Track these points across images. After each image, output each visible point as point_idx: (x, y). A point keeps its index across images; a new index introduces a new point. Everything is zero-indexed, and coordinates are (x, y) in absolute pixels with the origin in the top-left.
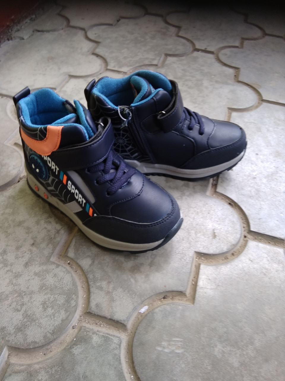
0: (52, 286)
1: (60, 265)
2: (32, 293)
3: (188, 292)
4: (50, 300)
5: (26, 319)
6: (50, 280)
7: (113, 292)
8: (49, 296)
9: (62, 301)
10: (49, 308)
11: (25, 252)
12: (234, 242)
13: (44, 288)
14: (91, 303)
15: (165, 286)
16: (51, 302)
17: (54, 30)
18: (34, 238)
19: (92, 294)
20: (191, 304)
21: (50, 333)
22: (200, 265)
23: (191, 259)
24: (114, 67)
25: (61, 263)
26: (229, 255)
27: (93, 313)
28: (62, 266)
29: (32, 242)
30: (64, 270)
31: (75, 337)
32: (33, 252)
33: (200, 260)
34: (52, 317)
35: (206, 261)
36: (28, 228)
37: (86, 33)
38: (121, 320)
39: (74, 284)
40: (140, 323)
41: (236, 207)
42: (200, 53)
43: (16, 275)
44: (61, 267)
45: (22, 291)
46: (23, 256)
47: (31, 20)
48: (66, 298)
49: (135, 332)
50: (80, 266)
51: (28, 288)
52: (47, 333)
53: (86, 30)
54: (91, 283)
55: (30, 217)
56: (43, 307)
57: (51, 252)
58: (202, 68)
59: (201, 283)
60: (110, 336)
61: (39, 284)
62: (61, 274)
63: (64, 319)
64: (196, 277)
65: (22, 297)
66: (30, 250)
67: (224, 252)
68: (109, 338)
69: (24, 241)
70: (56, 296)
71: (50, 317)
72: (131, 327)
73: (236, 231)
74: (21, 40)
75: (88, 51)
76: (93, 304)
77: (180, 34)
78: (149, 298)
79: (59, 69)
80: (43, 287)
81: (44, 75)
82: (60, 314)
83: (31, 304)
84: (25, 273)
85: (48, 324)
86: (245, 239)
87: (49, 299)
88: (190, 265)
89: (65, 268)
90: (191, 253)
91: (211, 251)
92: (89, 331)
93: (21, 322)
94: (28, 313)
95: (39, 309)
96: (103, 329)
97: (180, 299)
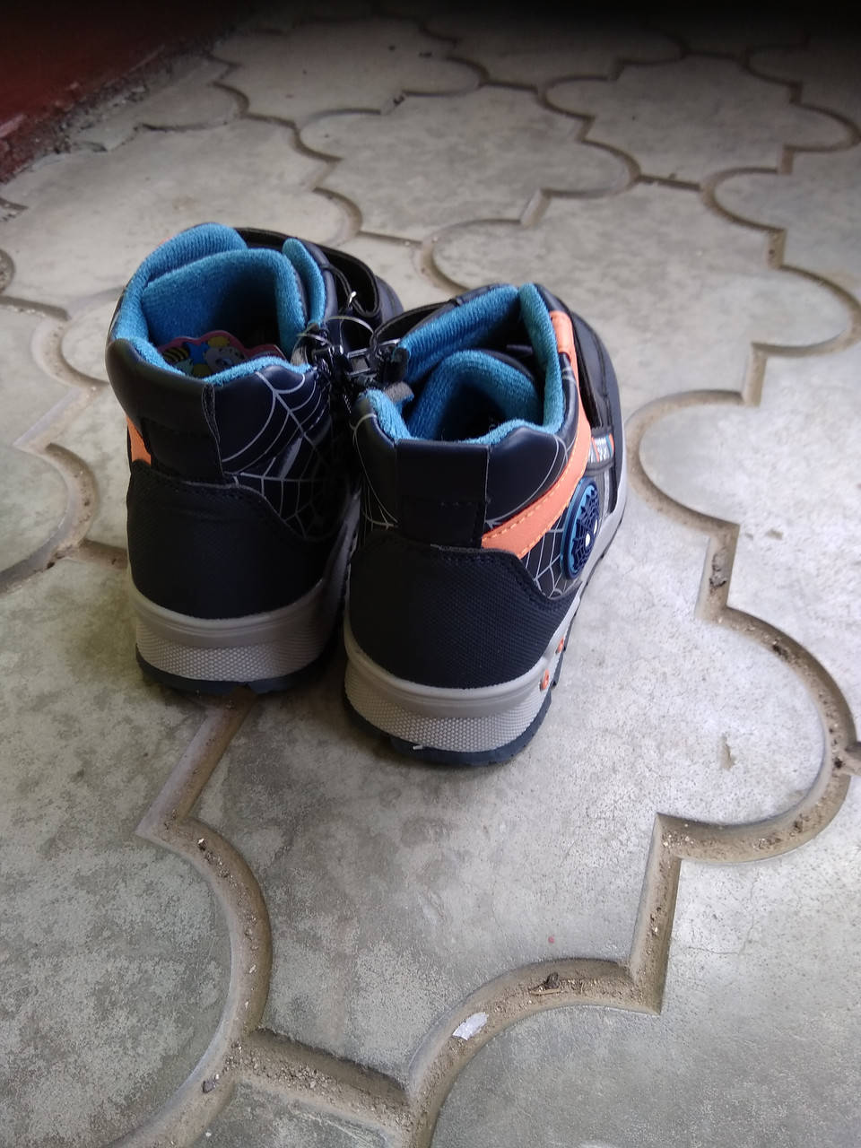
0: (136, 927)
1: (170, 852)
2: (63, 948)
3: (638, 963)
4: (126, 979)
5: (32, 1048)
6: (131, 906)
7: (355, 957)
8: (122, 962)
9: (169, 985)
10: (121, 1008)
11: (51, 802)
12: (800, 783)
13: (106, 934)
14: (275, 996)
15: (551, 941)
16: (128, 986)
17: (201, 126)
18: (85, 753)
19: (279, 962)
20: (650, 1010)
21: (116, 1104)
22: (678, 862)
23: (646, 842)
24: (383, 226)
25: (176, 844)
26: (783, 829)
27: (282, 1033)
28: (178, 855)
29: (77, 766)
30: (184, 868)
31: (211, 1126)
32: (78, 800)
33: (679, 846)
34: (129, 1046)
35: (699, 850)
36: (68, 719)
37: (297, 133)
38: (385, 1066)
39: (217, 922)
40: (456, 1078)
41: (800, 661)
42: (654, 187)
43: (11, 881)
44: (172, 857)
45: (28, 942)
46: (41, 816)
47: (133, 98)
48: (185, 972)
49: (439, 1114)
50: (239, 856)
51: (48, 931)
52: (107, 1105)
53: (298, 126)
54: (277, 921)
55: (77, 683)
56: (100, 1005)
57: (140, 803)
58: (663, 229)
59: (683, 931)
60: (340, 1128)
61: (89, 918)
62: (172, 884)
63: (171, 1053)
64: (666, 910)
65: (26, 964)
66: (69, 796)
67: (764, 816)
68: (339, 1134)
69: (50, 763)
70: (149, 966)
71: (122, 1044)
72: (422, 1094)
73: (806, 742)
74: (96, 151)
75: (302, 184)
76: (281, 1001)
77: (591, 136)
78: (490, 982)
80: (102, 929)
82: (160, 1033)
83: (55, 990)
84: (44, 876)
85: (111, 1072)
86: (839, 772)
87: (121, 976)
88: (643, 863)
89: (185, 862)
90: (646, 821)
91: (717, 815)
92: (262, 1105)
93: (12, 1057)
94: (41, 1024)
95: (81, 1011)
96: (318, 1098)
97: (609, 989)
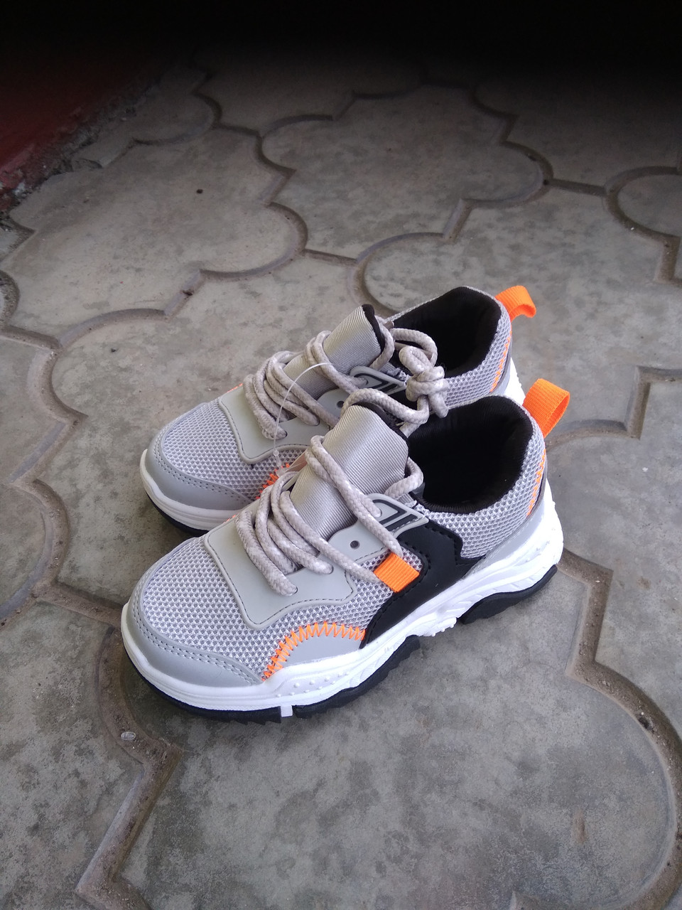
11: (11, 855)
18: (41, 806)
24: (325, 243)
29: (32, 818)
32: (32, 855)
36: (30, 770)
37: (260, 144)
53: (262, 135)
55: (39, 732)
57: (82, 859)
58: (568, 240)
66: (24, 849)
69: (13, 815)
74: (93, 168)
75: (261, 198)
77: (511, 138)
79: (180, 252)
81: (138, 270)
